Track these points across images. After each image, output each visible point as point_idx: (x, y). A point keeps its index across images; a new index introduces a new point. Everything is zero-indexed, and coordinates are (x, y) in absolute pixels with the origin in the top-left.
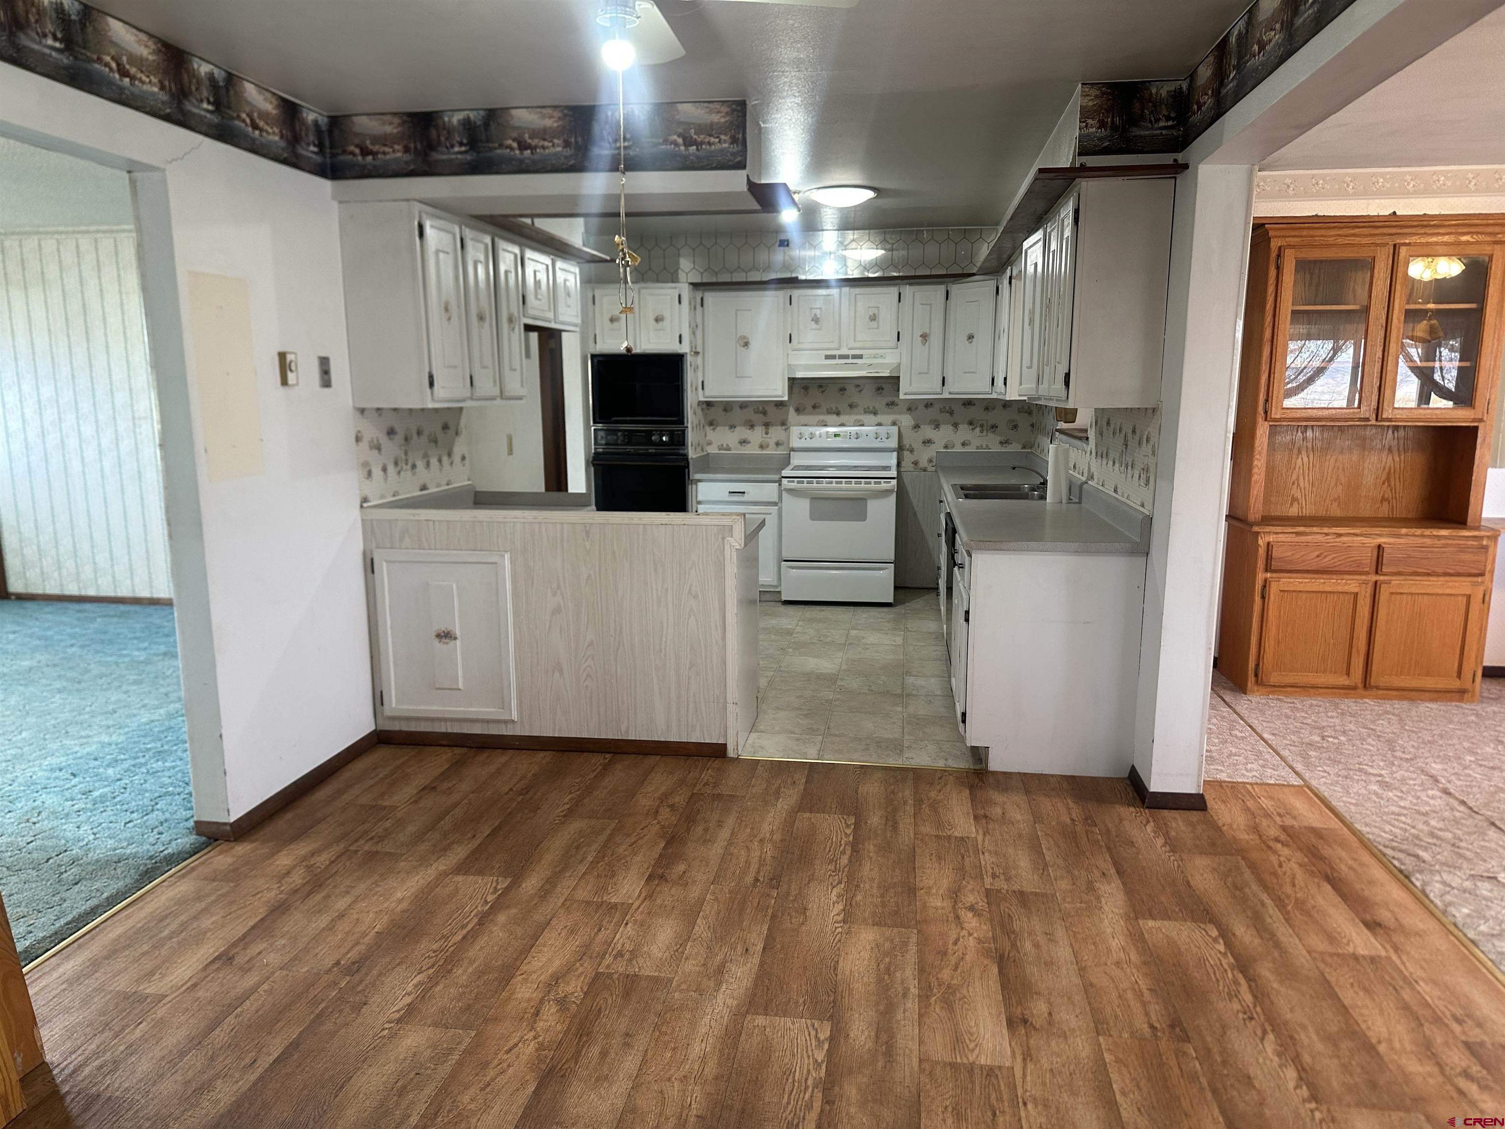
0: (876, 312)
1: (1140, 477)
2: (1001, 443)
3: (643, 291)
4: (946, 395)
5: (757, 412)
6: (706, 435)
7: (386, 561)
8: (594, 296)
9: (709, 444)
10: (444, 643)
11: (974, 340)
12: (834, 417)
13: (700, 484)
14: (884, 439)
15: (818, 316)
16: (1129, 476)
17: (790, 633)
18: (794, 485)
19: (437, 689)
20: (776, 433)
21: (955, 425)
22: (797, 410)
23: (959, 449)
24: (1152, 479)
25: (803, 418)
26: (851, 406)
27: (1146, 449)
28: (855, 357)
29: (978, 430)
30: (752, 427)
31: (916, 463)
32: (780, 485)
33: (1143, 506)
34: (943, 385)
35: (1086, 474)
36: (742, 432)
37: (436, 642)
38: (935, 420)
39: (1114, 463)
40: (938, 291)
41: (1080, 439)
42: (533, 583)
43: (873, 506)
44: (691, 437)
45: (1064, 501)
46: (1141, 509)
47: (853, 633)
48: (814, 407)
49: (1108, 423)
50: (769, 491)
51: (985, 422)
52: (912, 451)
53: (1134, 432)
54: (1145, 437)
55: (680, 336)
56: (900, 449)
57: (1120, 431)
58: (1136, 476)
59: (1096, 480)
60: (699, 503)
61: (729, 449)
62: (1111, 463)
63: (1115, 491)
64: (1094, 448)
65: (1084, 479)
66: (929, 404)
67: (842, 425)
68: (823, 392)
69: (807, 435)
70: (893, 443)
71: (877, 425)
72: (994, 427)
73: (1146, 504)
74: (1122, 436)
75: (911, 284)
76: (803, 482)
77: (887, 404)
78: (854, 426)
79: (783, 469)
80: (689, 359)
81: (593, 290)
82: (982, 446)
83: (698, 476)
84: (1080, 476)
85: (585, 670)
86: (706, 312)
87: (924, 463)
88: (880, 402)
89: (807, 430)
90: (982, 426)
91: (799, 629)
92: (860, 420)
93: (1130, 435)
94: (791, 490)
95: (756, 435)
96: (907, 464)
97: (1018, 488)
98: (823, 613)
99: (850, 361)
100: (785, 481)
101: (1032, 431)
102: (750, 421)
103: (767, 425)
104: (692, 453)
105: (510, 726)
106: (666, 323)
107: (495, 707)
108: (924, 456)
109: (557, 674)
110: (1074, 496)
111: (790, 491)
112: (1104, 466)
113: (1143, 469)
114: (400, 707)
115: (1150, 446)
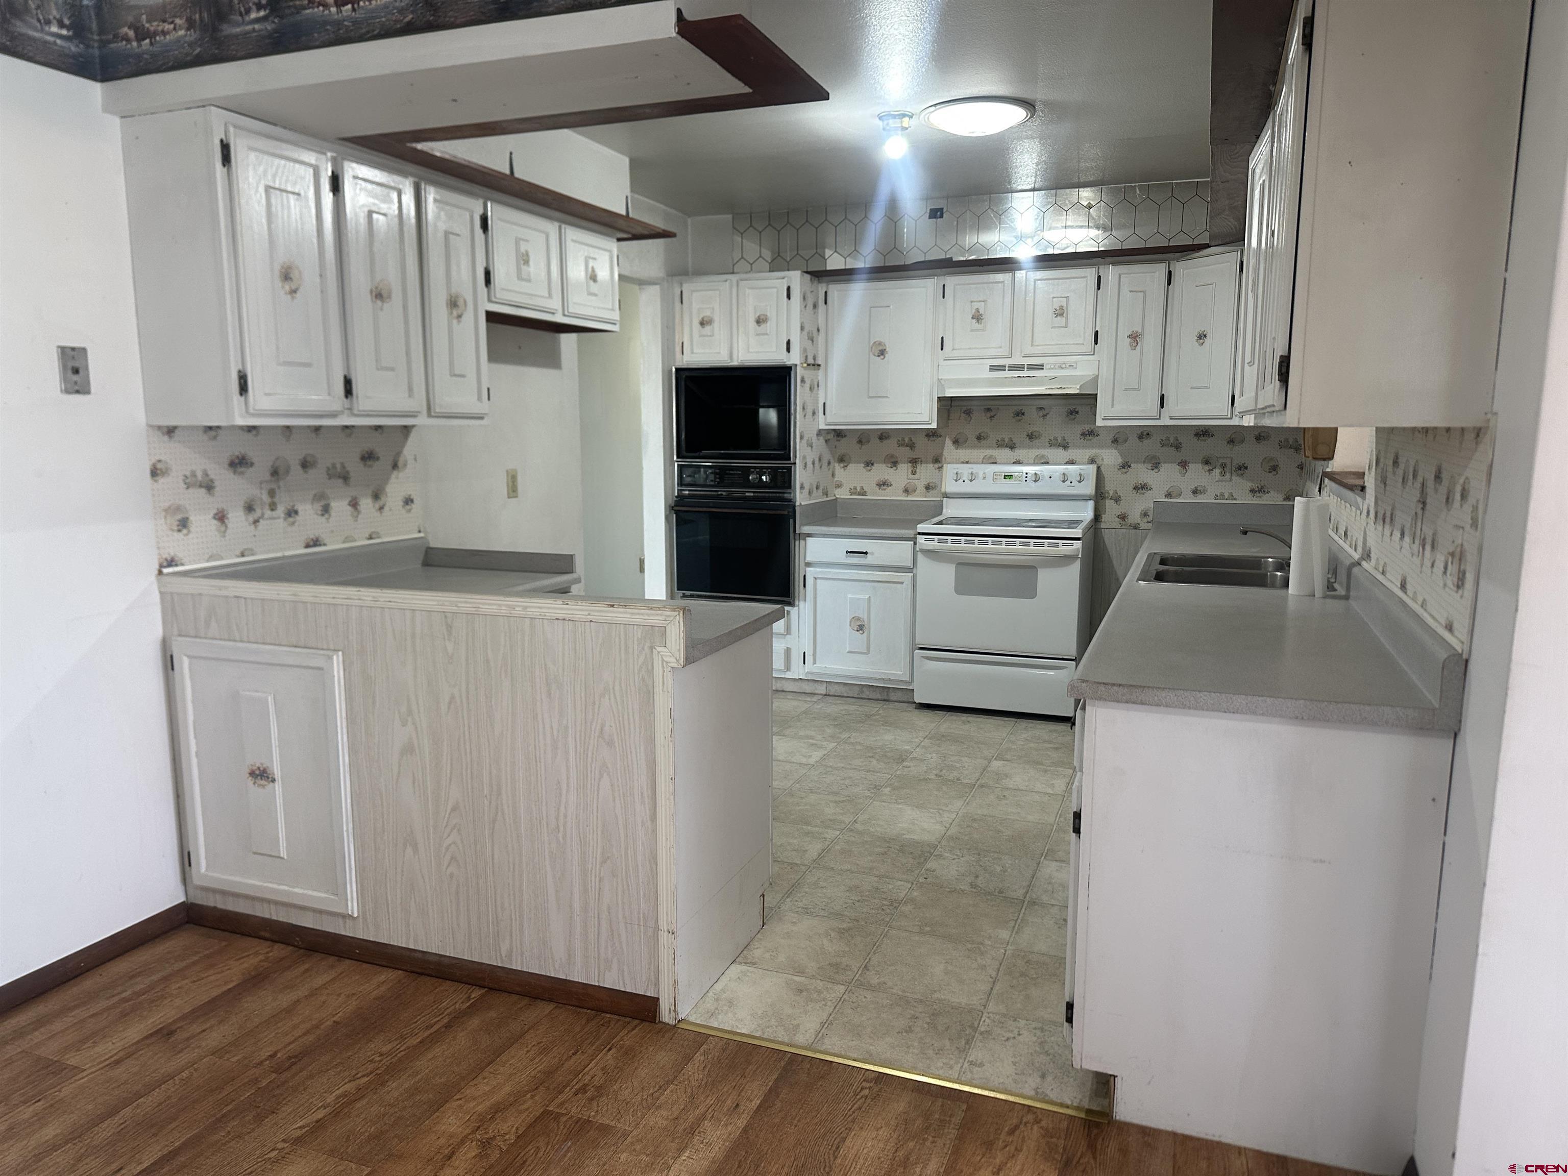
0: (1064, 304)
1: (1446, 568)
2: (1252, 491)
3: (742, 283)
4: (1165, 421)
5: (901, 444)
6: (833, 475)
7: (189, 657)
8: (682, 292)
9: (839, 486)
10: (260, 785)
11: (1207, 340)
12: (1007, 452)
13: (809, 540)
14: (1075, 483)
15: (981, 312)
16: (1428, 563)
17: (901, 758)
18: (934, 544)
19: (255, 853)
20: (926, 472)
21: (1184, 464)
22: (956, 442)
23: (1188, 499)
24: (1470, 577)
25: (963, 453)
26: (1031, 437)
27: (1461, 513)
28: (1031, 367)
29: (1217, 471)
30: (895, 464)
31: (1123, 517)
32: (915, 544)
33: (1450, 628)
34: (1162, 406)
35: (1360, 549)
36: (881, 471)
37: (250, 782)
38: (1154, 457)
39: (1403, 535)
40: (1155, 273)
41: (1351, 488)
42: (374, 703)
43: (1044, 577)
44: (801, 476)
45: (1319, 592)
46: (1447, 635)
47: (996, 764)
48: (979, 438)
49: (1396, 463)
50: (900, 552)
51: (1228, 461)
52: (1117, 500)
53: (1438, 477)
54: (1458, 489)
55: (788, 343)
56: (1099, 496)
57: (1415, 476)
58: (1440, 565)
59: (1373, 562)
60: (808, 564)
61: (864, 494)
62: (1397, 534)
63: (1403, 587)
64: (1373, 504)
65: (1356, 556)
66: (1144, 434)
67: (1017, 462)
68: (992, 417)
69: (966, 477)
70: (1089, 488)
71: (1067, 463)
72: (1242, 468)
73: (1456, 625)
74: (1418, 485)
75: (1114, 264)
76: (946, 541)
77: (1083, 434)
78: (1035, 464)
79: (921, 522)
80: (800, 372)
81: (681, 285)
82: (1222, 495)
83: (806, 529)
84: (1351, 551)
85: (447, 848)
86: (830, 311)
87: (1135, 516)
88: (1073, 432)
89: (965, 470)
90: (1223, 466)
91: (918, 753)
92: (1043, 456)
93: (1430, 483)
94: (929, 551)
95: (900, 476)
96: (1110, 518)
97: (1256, 563)
98: (967, 726)
99: (1025, 373)
100: (921, 539)
101: (1301, 476)
102: (892, 456)
103: (914, 462)
104: (801, 498)
105: (349, 922)
106: (770, 326)
107: (327, 892)
108: (1136, 507)
109: (409, 850)
110: (1341, 584)
111: (928, 553)
112: (1387, 538)
113: (1452, 554)
114: (210, 874)
115: (1468, 508)
